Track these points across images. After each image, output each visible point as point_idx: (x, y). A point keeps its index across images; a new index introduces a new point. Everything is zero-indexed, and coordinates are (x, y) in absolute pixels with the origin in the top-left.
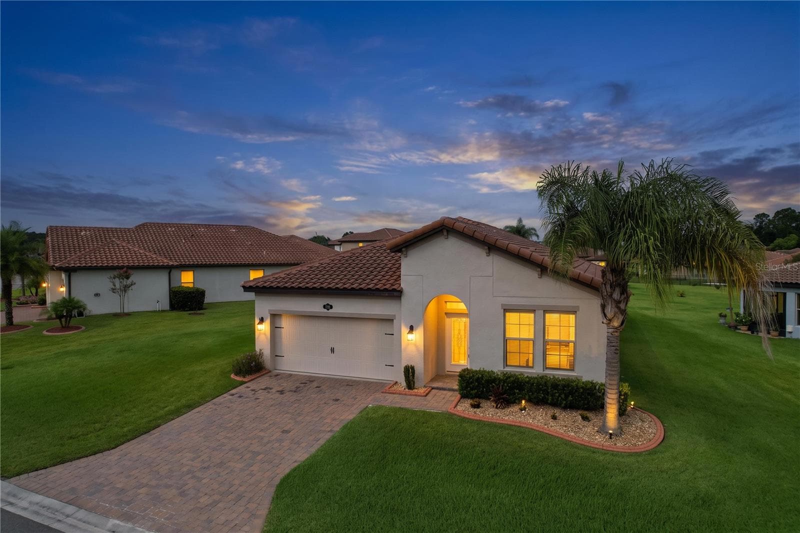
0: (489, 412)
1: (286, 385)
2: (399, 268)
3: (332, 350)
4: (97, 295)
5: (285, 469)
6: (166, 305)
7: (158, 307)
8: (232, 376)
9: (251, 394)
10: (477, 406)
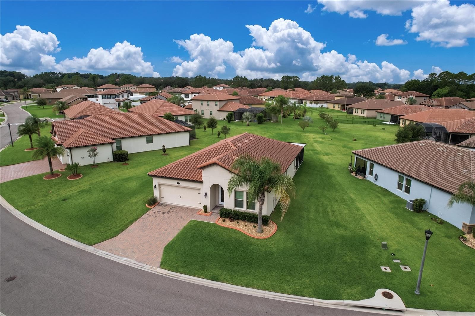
0: (228, 224)
1: (166, 210)
2: (201, 176)
3: (181, 197)
4: (83, 158)
5: (166, 243)
6: (111, 159)
7: (108, 160)
8: (147, 205)
9: (153, 214)
10: (224, 221)
